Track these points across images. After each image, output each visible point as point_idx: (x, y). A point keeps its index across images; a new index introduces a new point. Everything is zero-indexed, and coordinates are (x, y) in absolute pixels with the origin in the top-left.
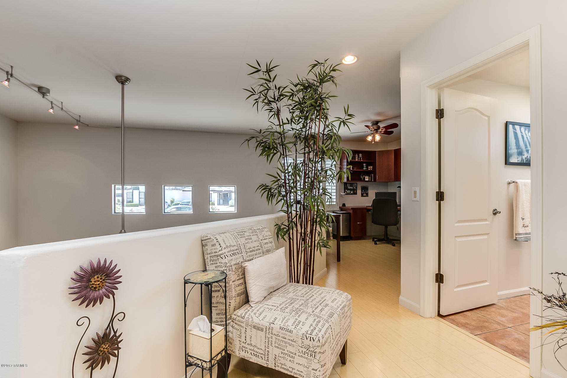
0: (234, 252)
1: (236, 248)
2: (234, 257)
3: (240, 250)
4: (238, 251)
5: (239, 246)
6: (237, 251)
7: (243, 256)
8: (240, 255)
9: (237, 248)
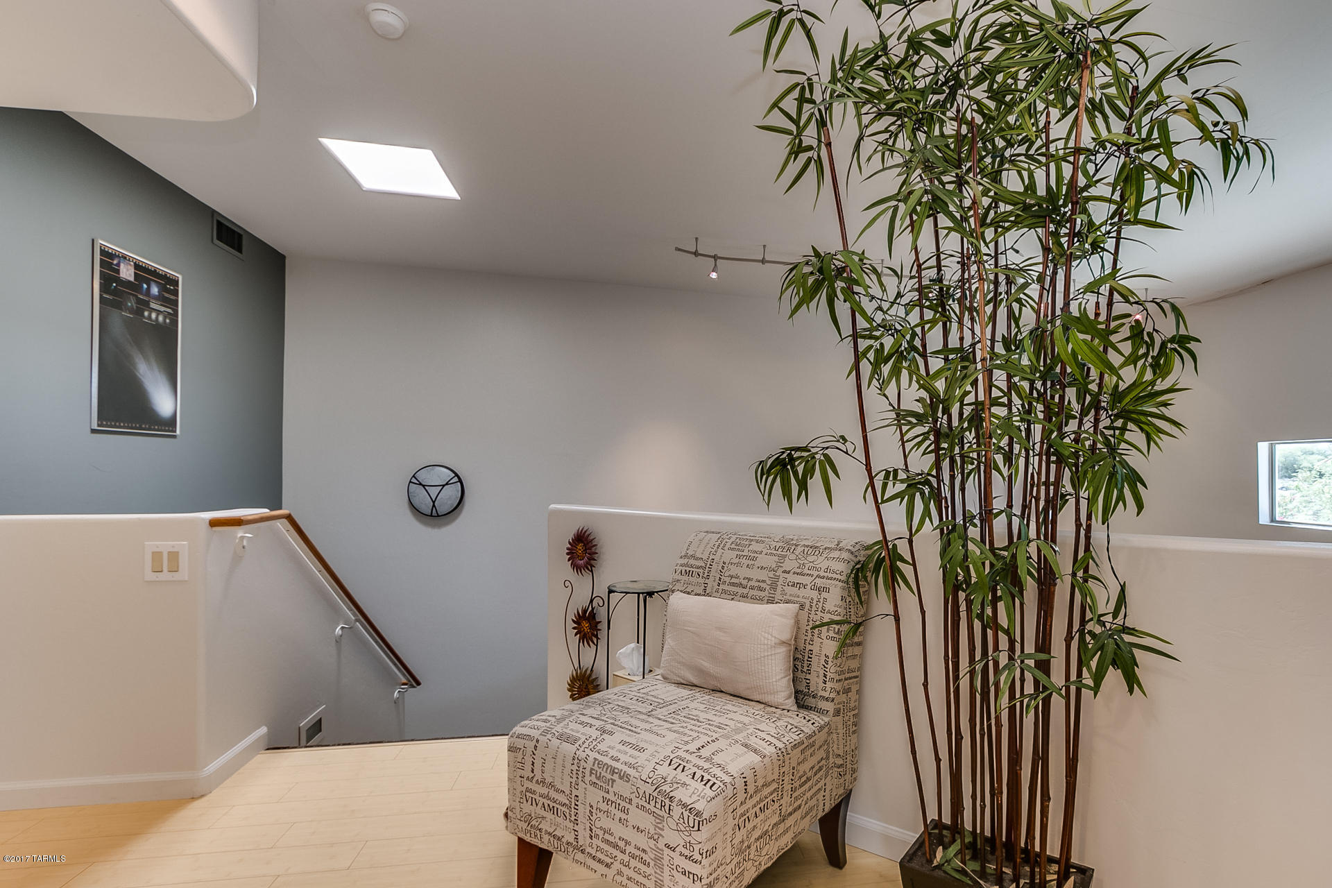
0: (692, 569)
1: (701, 563)
2: (686, 578)
3: (706, 572)
4: (701, 571)
5: (709, 563)
6: (698, 570)
7: (706, 585)
8: (701, 580)
9: (704, 565)
